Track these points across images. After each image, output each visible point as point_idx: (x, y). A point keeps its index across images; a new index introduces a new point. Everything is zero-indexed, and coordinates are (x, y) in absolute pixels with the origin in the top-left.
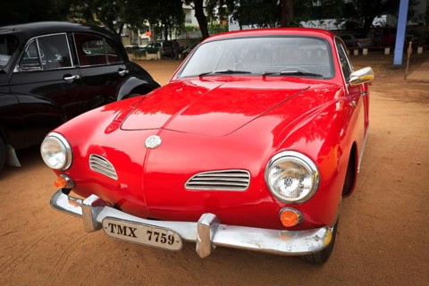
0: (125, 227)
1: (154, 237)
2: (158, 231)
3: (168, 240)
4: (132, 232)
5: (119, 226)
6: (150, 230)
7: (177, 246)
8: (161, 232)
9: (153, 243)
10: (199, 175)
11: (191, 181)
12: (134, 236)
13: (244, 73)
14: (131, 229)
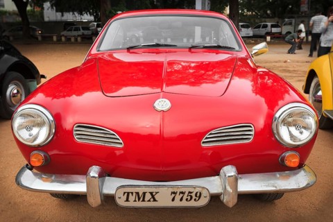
0: (144, 193)
1: (178, 197)
2: (183, 190)
3: (194, 197)
4: (153, 197)
5: (138, 193)
6: (175, 190)
7: (203, 201)
8: (187, 190)
9: (177, 203)
10: (213, 132)
11: (207, 138)
12: (155, 200)
13: (170, 46)
14: (151, 193)
